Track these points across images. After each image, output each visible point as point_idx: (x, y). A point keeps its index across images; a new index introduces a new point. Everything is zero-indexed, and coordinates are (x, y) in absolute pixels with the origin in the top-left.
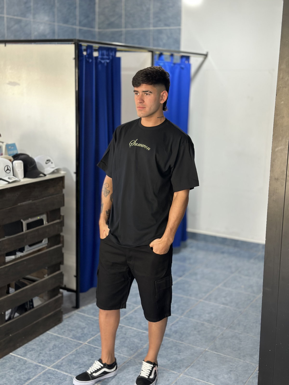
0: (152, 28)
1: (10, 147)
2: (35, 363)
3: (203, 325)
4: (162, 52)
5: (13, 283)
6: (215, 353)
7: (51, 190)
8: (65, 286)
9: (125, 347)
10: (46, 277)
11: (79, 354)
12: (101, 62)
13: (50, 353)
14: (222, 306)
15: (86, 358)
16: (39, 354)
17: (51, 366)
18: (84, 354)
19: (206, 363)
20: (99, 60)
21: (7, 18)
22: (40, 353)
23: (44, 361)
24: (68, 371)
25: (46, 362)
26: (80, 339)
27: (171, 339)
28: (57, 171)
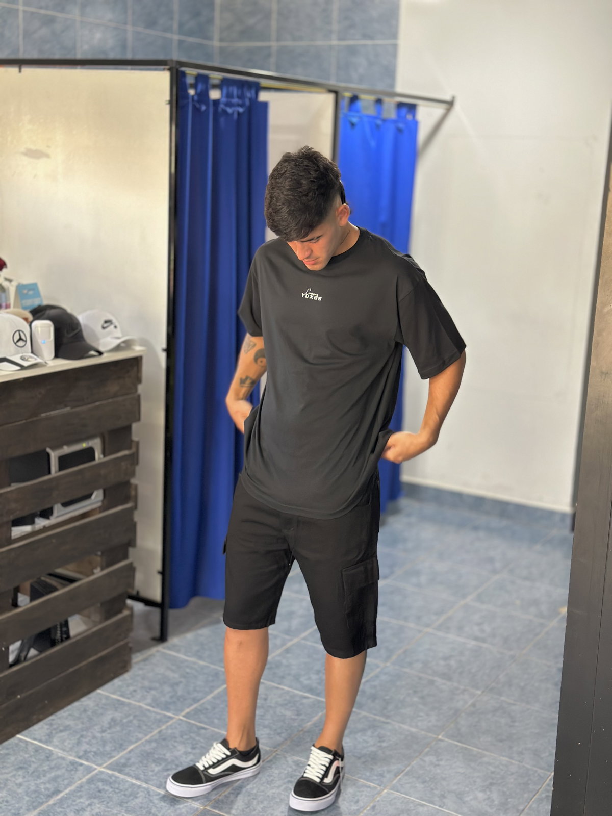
0: (335, 42)
1: (25, 291)
2: (71, 758)
3: (432, 683)
4: (356, 93)
5: (27, 585)
6: (457, 746)
7: (113, 387)
8: (138, 592)
9: (265, 727)
10: (98, 573)
11: (164, 739)
12: (225, 112)
13: (102, 737)
14: (473, 644)
15: (181, 749)
16: (78, 739)
17: (104, 765)
18: (175, 741)
19: (438, 765)
20: (222, 106)
21: (24, 12)
22: (82, 736)
23: (91, 755)
24: (142, 776)
25: (93, 756)
26: (168, 709)
27: (364, 713)
28: (127, 345)
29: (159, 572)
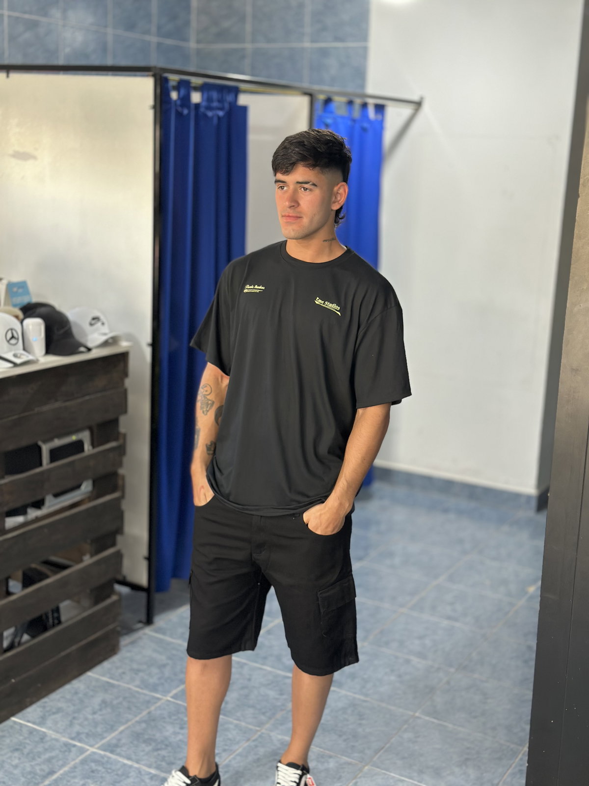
0: (307, 45)
1: (15, 289)
2: (64, 739)
4: (330, 95)
5: (19, 573)
6: (433, 723)
7: (100, 382)
8: (124, 577)
9: (250, 706)
10: (88, 560)
11: (154, 720)
12: (205, 116)
13: (94, 718)
15: (169, 730)
16: (71, 721)
17: (97, 746)
18: (164, 722)
19: (416, 742)
20: (202, 110)
22: (74, 718)
23: (83, 736)
24: (133, 757)
25: (86, 737)
26: (156, 691)
27: (343, 692)
28: (114, 340)
29: (146, 558)
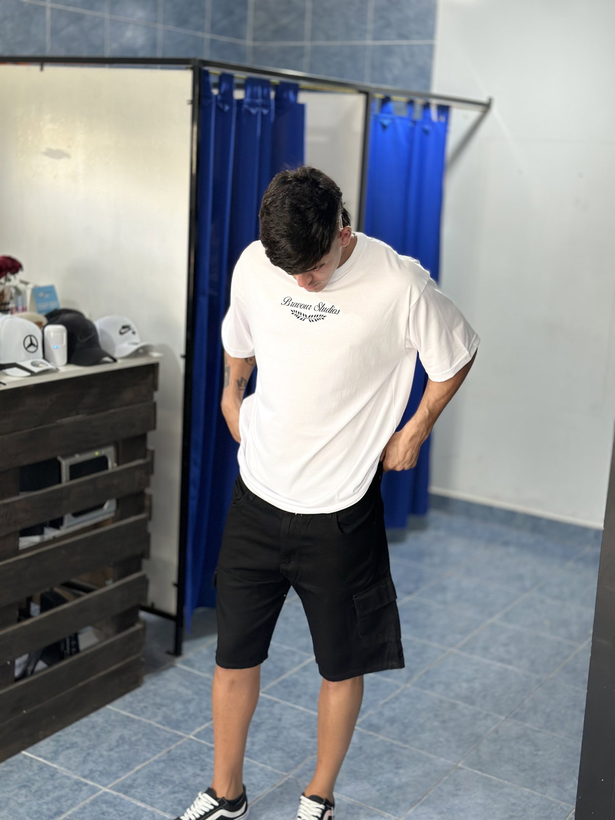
0: (369, 42)
1: (41, 294)
2: (75, 777)
3: (453, 706)
4: (388, 94)
5: (37, 596)
6: (477, 774)
7: (128, 395)
8: (153, 604)
9: (277, 749)
10: (111, 585)
11: (173, 760)
12: (248, 113)
13: (109, 756)
14: (498, 665)
15: (190, 770)
16: (85, 757)
17: (110, 786)
18: (184, 763)
19: (457, 795)
20: (245, 106)
21: (52, 9)
22: (89, 754)
23: (96, 774)
24: (148, 799)
25: (99, 776)
26: (177, 727)
27: (381, 737)
28: (143, 351)
29: (175, 585)
